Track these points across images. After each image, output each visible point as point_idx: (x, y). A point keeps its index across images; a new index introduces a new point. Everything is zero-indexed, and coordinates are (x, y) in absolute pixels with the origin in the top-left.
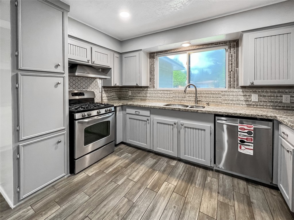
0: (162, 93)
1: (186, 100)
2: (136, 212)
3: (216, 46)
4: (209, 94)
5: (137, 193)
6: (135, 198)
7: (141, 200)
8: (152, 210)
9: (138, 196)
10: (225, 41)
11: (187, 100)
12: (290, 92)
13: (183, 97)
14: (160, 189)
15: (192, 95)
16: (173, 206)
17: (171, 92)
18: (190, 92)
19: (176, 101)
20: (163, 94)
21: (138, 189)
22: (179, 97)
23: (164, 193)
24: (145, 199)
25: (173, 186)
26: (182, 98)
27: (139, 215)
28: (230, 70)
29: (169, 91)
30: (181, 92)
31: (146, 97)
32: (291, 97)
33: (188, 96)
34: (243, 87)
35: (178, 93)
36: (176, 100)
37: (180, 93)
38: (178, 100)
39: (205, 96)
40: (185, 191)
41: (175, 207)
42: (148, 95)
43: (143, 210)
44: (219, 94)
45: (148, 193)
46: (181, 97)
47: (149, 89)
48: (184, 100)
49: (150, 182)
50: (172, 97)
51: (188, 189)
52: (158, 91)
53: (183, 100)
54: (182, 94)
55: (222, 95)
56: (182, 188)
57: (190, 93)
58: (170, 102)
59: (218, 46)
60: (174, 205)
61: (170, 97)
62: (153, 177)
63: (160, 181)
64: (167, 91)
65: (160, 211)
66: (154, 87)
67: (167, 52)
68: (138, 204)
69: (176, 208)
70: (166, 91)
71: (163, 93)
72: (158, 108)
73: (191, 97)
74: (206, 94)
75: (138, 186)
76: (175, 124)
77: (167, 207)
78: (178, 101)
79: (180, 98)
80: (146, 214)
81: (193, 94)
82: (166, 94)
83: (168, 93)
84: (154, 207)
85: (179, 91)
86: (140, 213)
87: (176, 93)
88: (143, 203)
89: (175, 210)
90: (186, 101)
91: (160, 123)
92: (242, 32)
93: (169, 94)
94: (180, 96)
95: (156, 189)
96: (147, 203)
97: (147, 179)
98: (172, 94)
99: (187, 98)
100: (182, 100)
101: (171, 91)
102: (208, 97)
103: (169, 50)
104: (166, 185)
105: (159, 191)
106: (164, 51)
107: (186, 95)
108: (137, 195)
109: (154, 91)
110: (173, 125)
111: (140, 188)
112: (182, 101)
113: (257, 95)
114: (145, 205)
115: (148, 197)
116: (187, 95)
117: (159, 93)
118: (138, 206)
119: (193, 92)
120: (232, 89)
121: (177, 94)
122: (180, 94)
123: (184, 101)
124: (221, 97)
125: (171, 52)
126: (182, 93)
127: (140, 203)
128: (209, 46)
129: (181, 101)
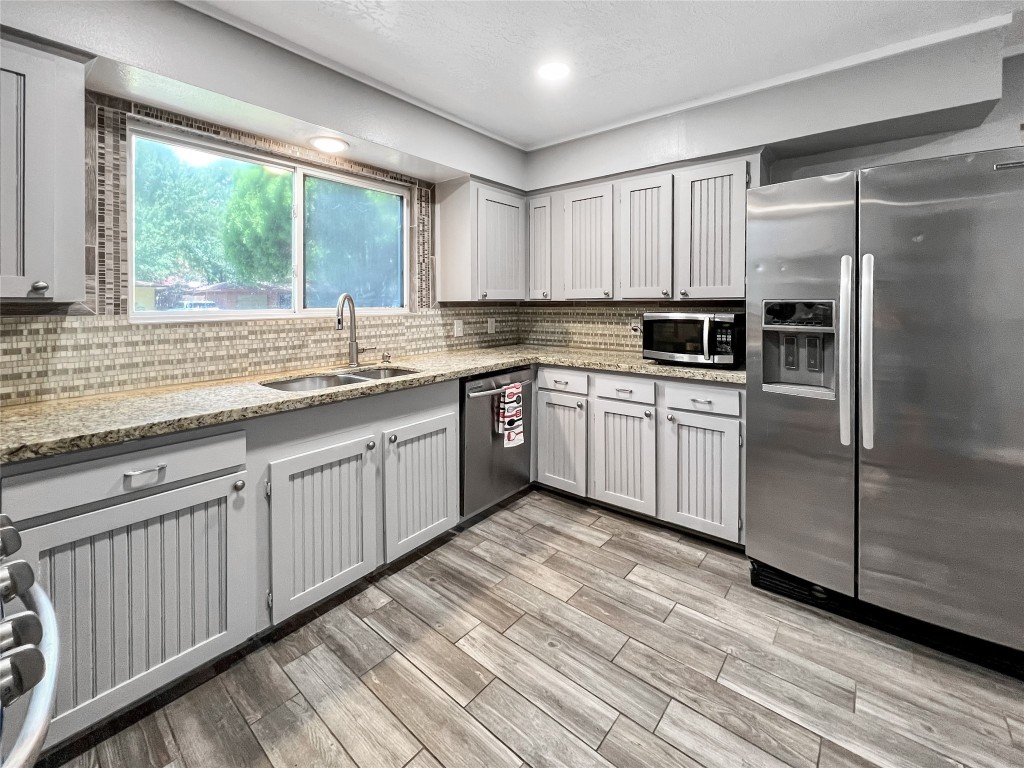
0: (187, 341)
1: (309, 358)
2: (559, 758)
3: (393, 181)
4: (377, 326)
5: (483, 750)
6: (506, 759)
7: (515, 736)
8: (558, 704)
9: (496, 747)
10: (411, 178)
11: (312, 354)
12: (495, 313)
13: (294, 348)
14: (485, 665)
15: (330, 337)
16: (549, 648)
17: (239, 328)
18: (323, 325)
19: (264, 367)
20: (191, 345)
21: (466, 742)
22: (278, 349)
23: (502, 657)
24: (514, 719)
25: (482, 629)
26: (290, 351)
27: (571, 749)
28: (421, 261)
29: (228, 324)
30: (287, 327)
31: (43, 374)
32: (496, 321)
33: (315, 341)
34: (444, 305)
35: (276, 332)
36: (266, 363)
37: (283, 331)
38: (275, 362)
39: (366, 334)
40: (508, 609)
41: (552, 645)
42: (65, 360)
43: (555, 733)
44: (400, 324)
45: (492, 706)
46: (286, 348)
47: (70, 322)
48: (301, 359)
49: (441, 691)
50: (243, 351)
51: (501, 600)
52: (158, 331)
53: (296, 359)
54: (290, 335)
55: (407, 328)
56: (493, 611)
57: (321, 329)
58: (235, 375)
59: (391, 183)
60: (546, 644)
61: (231, 352)
62: (421, 676)
63: (449, 660)
64: (219, 324)
65: (561, 683)
66: (120, 307)
67: (217, 133)
68: (530, 749)
69: (554, 642)
70: (211, 324)
71: (195, 340)
72: (299, 406)
73: (324, 344)
74: (371, 326)
75: (448, 740)
76: (370, 448)
77: (550, 663)
78: (273, 366)
79: (283, 352)
80: (570, 725)
81: (333, 332)
82: (211, 344)
83: (222, 334)
84: (549, 698)
85: (281, 322)
86: (565, 741)
87: (263, 332)
88: (528, 731)
89: (560, 646)
90: (307, 362)
91: (303, 475)
92: (472, 176)
93: (230, 338)
94: (282, 344)
95: (482, 677)
96: (531, 716)
97: (418, 698)
98: (246, 337)
99: (312, 349)
100: (289, 360)
101: (239, 323)
102: (375, 336)
103: (230, 130)
104: (473, 645)
105: (490, 669)
106: (196, 121)
107: (307, 338)
108: (494, 748)
109: (118, 329)
110: (359, 457)
111: (461, 736)
112: (293, 364)
113: (461, 322)
114: (538, 725)
115: (509, 710)
116: (313, 338)
117: (167, 341)
118: (537, 747)
119: (331, 325)
120: (424, 310)
121: (272, 336)
122: (283, 335)
123: (299, 363)
124: (404, 334)
125: (236, 142)
126: (290, 331)
127: (528, 742)
128: (378, 177)
129: (287, 365)
